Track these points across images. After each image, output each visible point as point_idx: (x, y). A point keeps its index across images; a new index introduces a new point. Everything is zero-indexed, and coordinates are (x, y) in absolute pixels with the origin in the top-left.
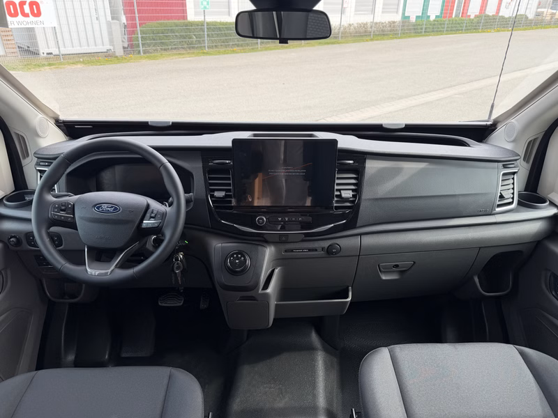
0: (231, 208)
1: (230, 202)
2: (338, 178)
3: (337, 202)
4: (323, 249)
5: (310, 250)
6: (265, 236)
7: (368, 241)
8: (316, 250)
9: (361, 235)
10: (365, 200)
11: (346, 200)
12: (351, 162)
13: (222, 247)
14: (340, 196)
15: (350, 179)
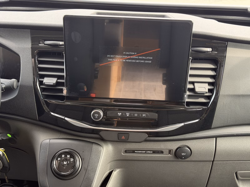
0: (62, 98)
1: (61, 91)
2: (192, 69)
3: (189, 96)
4: (170, 152)
5: (154, 152)
6: (101, 133)
7: (224, 145)
8: (162, 152)
9: (216, 137)
10: (224, 96)
11: (201, 95)
12: (209, 50)
13: (50, 144)
14: (192, 90)
15: (207, 69)
